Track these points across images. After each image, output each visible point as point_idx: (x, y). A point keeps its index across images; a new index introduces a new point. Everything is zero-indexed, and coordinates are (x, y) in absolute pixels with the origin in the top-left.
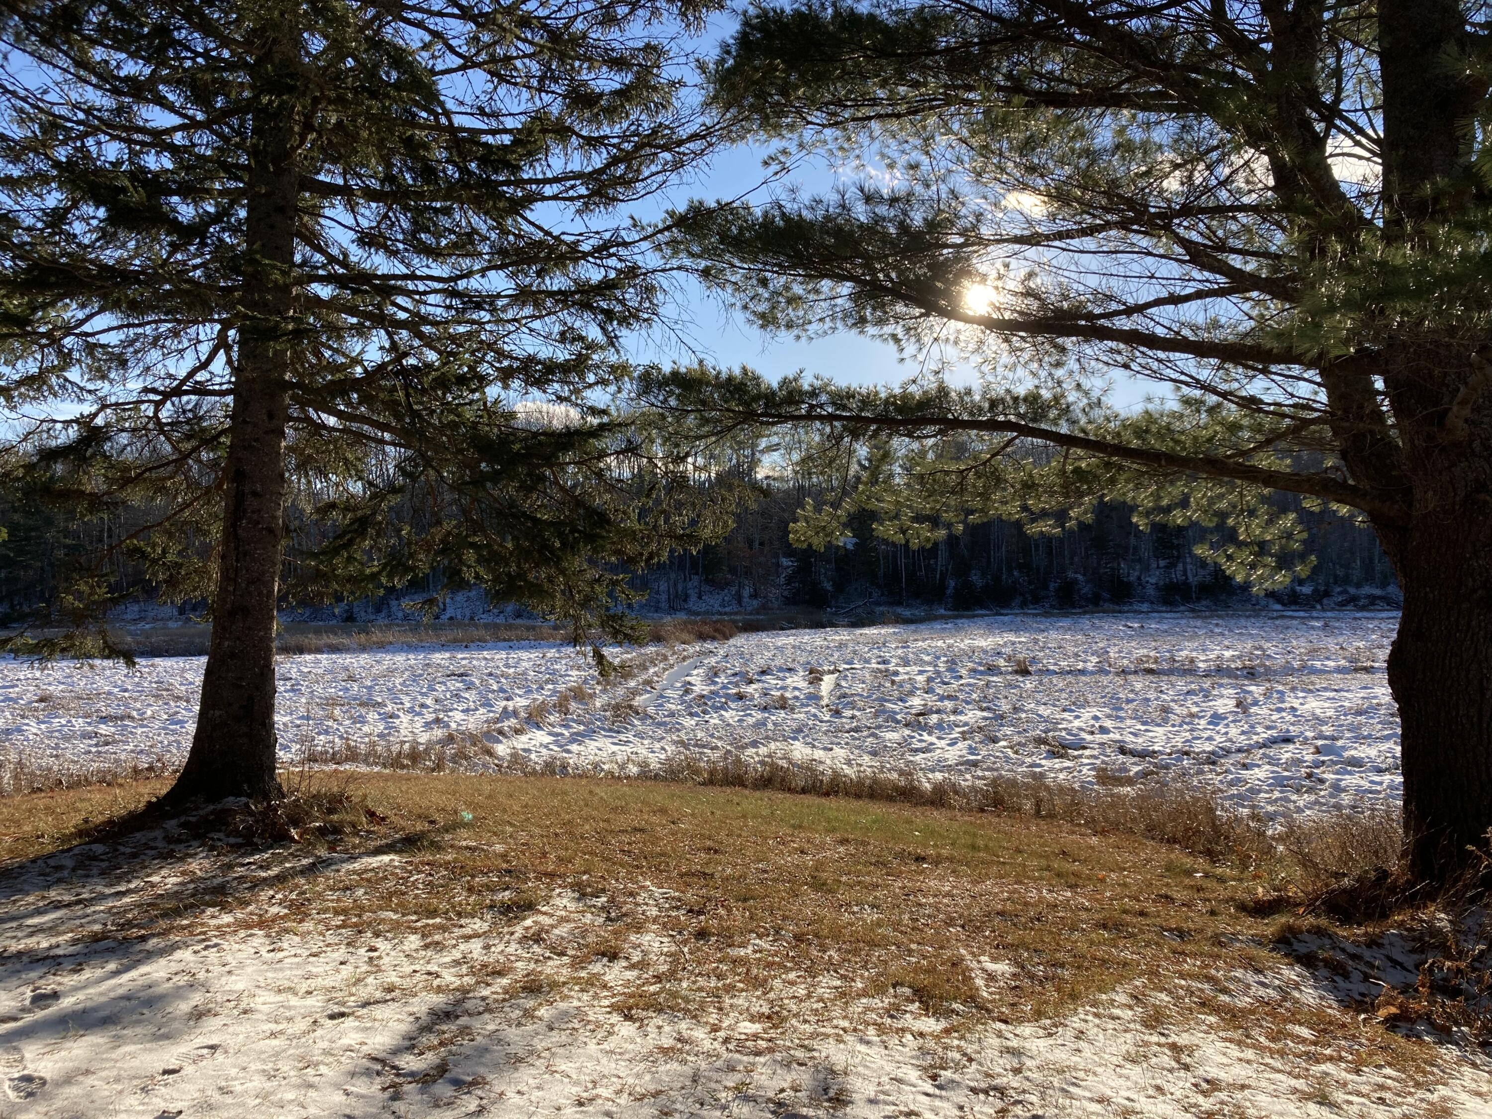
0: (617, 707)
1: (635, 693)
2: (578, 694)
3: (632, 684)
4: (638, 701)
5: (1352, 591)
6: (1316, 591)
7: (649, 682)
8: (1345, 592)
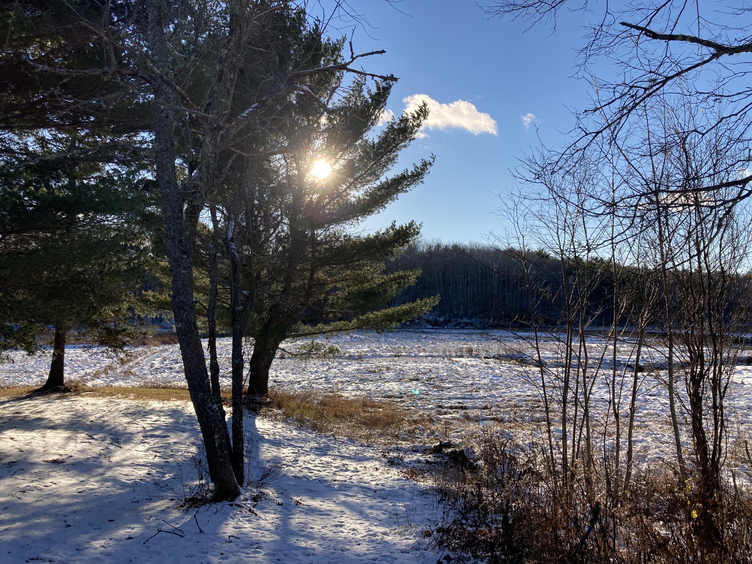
0: (125, 372)
1: (132, 367)
2: (110, 368)
3: (131, 364)
4: (133, 370)
5: (459, 320)
6: (445, 320)
7: (137, 363)
8: (456, 320)
